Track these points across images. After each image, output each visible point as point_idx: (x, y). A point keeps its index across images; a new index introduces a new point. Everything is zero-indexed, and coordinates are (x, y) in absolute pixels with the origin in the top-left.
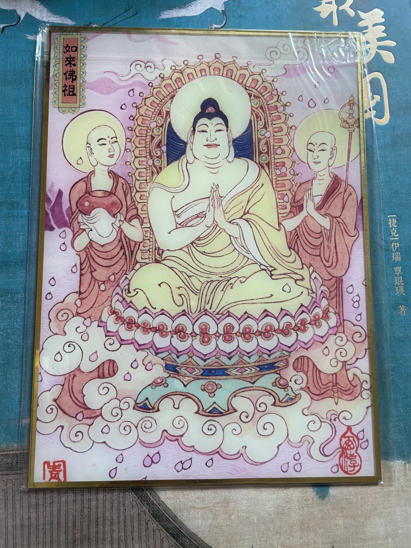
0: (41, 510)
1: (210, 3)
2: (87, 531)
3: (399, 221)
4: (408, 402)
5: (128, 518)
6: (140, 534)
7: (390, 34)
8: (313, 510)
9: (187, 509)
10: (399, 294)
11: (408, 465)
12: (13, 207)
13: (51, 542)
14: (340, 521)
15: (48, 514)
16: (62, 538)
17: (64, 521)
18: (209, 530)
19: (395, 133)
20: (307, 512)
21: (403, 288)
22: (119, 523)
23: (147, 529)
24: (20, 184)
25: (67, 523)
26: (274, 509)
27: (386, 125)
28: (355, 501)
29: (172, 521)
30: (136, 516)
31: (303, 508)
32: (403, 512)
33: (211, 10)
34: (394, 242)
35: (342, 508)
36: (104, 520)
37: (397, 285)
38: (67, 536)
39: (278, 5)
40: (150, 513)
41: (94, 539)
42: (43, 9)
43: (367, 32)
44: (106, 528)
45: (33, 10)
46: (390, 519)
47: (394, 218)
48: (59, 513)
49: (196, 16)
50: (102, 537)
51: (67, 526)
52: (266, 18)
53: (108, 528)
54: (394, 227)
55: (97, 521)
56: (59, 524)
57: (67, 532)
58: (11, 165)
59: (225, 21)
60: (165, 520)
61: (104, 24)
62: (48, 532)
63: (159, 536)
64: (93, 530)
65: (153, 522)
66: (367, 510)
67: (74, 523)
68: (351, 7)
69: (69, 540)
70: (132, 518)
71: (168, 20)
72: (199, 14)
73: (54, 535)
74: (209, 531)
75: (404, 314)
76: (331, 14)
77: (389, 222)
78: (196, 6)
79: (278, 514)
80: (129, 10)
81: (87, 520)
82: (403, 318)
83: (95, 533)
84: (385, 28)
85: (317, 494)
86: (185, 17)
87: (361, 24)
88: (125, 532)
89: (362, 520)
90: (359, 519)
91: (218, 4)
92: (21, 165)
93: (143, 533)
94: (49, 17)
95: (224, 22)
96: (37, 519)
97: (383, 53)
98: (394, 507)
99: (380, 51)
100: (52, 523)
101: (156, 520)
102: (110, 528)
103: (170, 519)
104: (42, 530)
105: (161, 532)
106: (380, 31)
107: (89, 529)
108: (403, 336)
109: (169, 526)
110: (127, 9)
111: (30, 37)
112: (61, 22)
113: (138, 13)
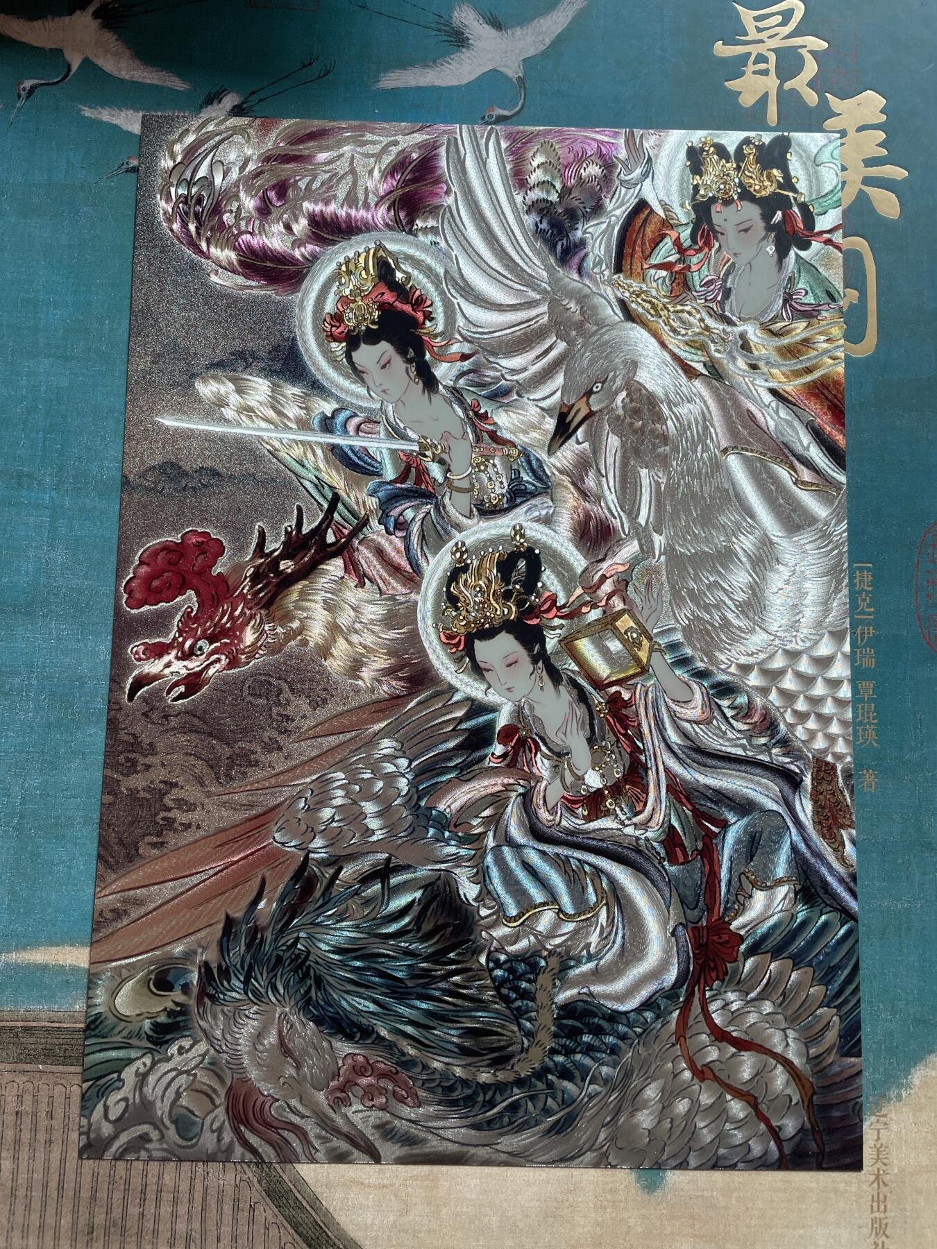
0: (24, 1155)
1: (491, 60)
2: (120, 1210)
3: (879, 578)
5: (212, 1192)
6: (234, 1229)
7: (895, 150)
8: (625, 1215)
9: (345, 1185)
10: (863, 743)
12: (20, 484)
13: (41, 1228)
15: (39, 1164)
16: (66, 1222)
18: (389, 1236)
19: (886, 377)
20: (612, 1219)
21: (874, 730)
22: (191, 1200)
23: (252, 1221)
24: (41, 435)
25: (78, 1190)
27: (868, 358)
28: (723, 1204)
29: (308, 1208)
30: (229, 1190)
31: (604, 1208)
32: (831, 1240)
33: (494, 75)
34: (863, 625)
35: (692, 1217)
36: (159, 1191)
37: (861, 724)
38: (75, 1218)
39: (645, 71)
40: (261, 1185)
41: (135, 1230)
42: (121, 51)
43: (843, 144)
44: (162, 1210)
45: (101, 52)
47: (868, 569)
48: (63, 1166)
49: (459, 87)
50: (152, 1228)
51: (77, 1196)
52: (616, 99)
53: (166, 1210)
54: (865, 590)
55: (143, 1192)
56: (61, 1188)
57: (76, 1208)
58: (24, 391)
59: (522, 101)
60: (292, 1204)
61: (253, 93)
62: (36, 1205)
63: (276, 1239)
64: (134, 1210)
65: (267, 1207)
66: (749, 1226)
67: (94, 1191)
68: (811, 84)
69: (80, 1226)
70: (221, 1192)
71: (395, 91)
72: (465, 82)
73: (48, 1213)
74: (389, 1239)
75: (873, 791)
76: (764, 99)
77: (855, 578)
78: (461, 64)
79: (546, 1216)
80: (310, 64)
81: (122, 1187)
82: (868, 798)
83: (137, 1217)
84: (884, 136)
85: (639, 1179)
87: (831, 124)
88: (203, 1221)
91: (509, 63)
92: (46, 391)
93: (243, 1229)
94: (134, 70)
95: (520, 104)
97: (875, 193)
98: (812, 1226)
99: (867, 189)
100: (45, 1187)
101: (273, 1202)
102: (170, 1210)
103: (305, 1204)
104: (24, 1201)
105: (282, 1230)
106: (873, 142)
107: (125, 1207)
108: (865, 840)
109: (300, 1219)
110: (306, 63)
111: (88, 113)
112: (160, 84)
113: (329, 72)
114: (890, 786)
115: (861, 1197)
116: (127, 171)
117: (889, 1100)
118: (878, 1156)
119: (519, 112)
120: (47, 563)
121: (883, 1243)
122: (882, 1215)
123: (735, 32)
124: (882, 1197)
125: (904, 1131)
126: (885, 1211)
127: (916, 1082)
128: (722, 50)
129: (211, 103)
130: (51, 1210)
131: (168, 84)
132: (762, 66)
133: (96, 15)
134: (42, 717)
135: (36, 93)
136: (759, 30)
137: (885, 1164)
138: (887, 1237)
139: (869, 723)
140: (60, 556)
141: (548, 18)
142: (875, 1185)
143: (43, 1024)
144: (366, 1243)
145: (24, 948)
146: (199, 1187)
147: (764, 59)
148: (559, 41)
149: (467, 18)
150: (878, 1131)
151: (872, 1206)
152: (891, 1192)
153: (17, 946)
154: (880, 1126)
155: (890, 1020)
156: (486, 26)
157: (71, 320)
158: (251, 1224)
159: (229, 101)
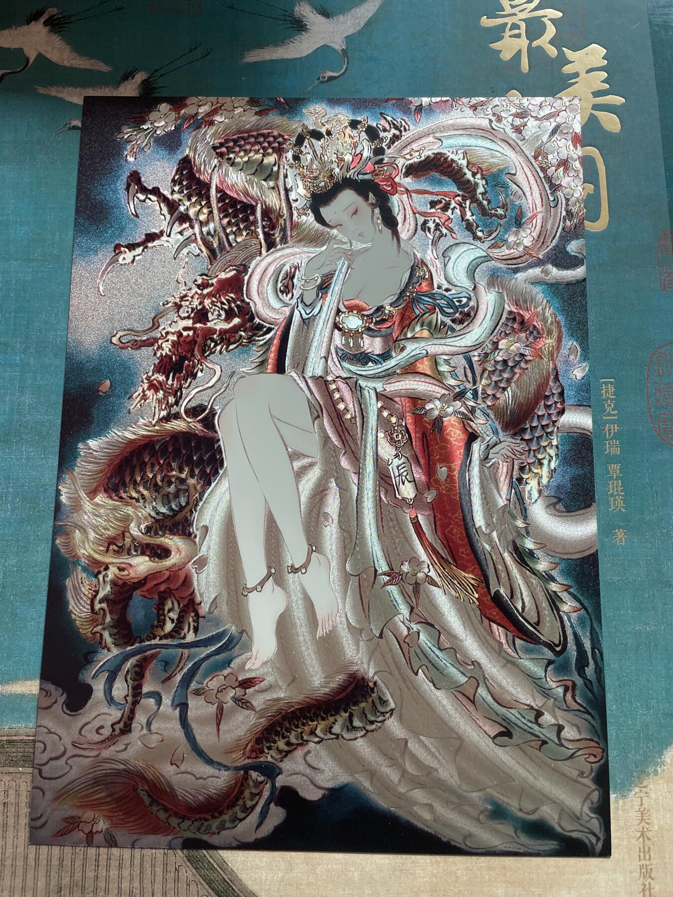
1: (323, 39)
2: (80, 874)
3: (620, 390)
5: (147, 859)
6: (165, 885)
7: (614, 84)
8: (454, 868)
10: (615, 509)
11: (621, 802)
13: (23, 889)
14: (500, 891)
16: (41, 884)
17: (45, 856)
18: (279, 889)
19: (617, 245)
20: (444, 871)
21: (622, 499)
22: (132, 865)
23: (177, 880)
24: (12, 315)
27: (603, 232)
29: (218, 869)
32: (610, 883)
34: (610, 423)
37: (612, 495)
38: (48, 880)
39: (432, 40)
41: (92, 889)
42: (63, 47)
43: (577, 82)
44: (112, 873)
45: (49, 48)
46: (587, 892)
47: (611, 383)
49: (301, 58)
50: (104, 888)
52: (413, 60)
53: (114, 873)
54: (610, 399)
55: (97, 860)
57: (48, 874)
59: (346, 65)
60: (206, 866)
61: (156, 71)
62: (20, 872)
63: (195, 893)
64: (91, 874)
65: (187, 869)
66: (547, 874)
68: (552, 42)
69: (51, 887)
71: (255, 64)
72: (304, 55)
73: (28, 878)
74: (279, 891)
75: (623, 544)
76: (519, 53)
77: (603, 390)
78: (301, 43)
80: (195, 49)
81: (82, 857)
82: (620, 550)
83: (93, 879)
84: (606, 75)
86: (283, 60)
87: (567, 69)
88: (141, 881)
90: (533, 889)
91: (336, 40)
92: (16, 284)
93: (170, 885)
94: (73, 60)
95: (344, 67)
97: (601, 115)
98: (595, 872)
99: (596, 113)
101: (192, 865)
102: (117, 873)
103: (216, 866)
104: (10, 869)
105: (199, 886)
106: (599, 79)
107: (84, 872)
108: (619, 580)
109: (212, 878)
110: (193, 48)
111: (41, 90)
112: (91, 68)
113: (209, 54)
114: (636, 540)
115: (631, 849)
116: (69, 129)
117: (648, 775)
118: (642, 817)
119: (344, 73)
120: (19, 405)
121: (650, 883)
122: (648, 863)
123: (495, 10)
124: (646, 849)
125: (661, 798)
126: (650, 859)
127: (668, 760)
128: (485, 22)
129: (127, 79)
130: (30, 876)
131: (97, 68)
132: (516, 32)
133: (46, 24)
134: (17, 515)
136: (512, 7)
137: (648, 824)
138: (652, 879)
140: (28, 399)
141: (362, 7)
142: (641, 840)
143: (22, 738)
145: (7, 683)
146: (138, 856)
147: (517, 27)
148: (369, 23)
149: (305, 11)
150: (641, 798)
151: (639, 856)
152: (653, 845)
154: (642, 795)
155: (645, 715)
156: (318, 15)
157: (32, 234)
158: (176, 882)
159: (140, 77)
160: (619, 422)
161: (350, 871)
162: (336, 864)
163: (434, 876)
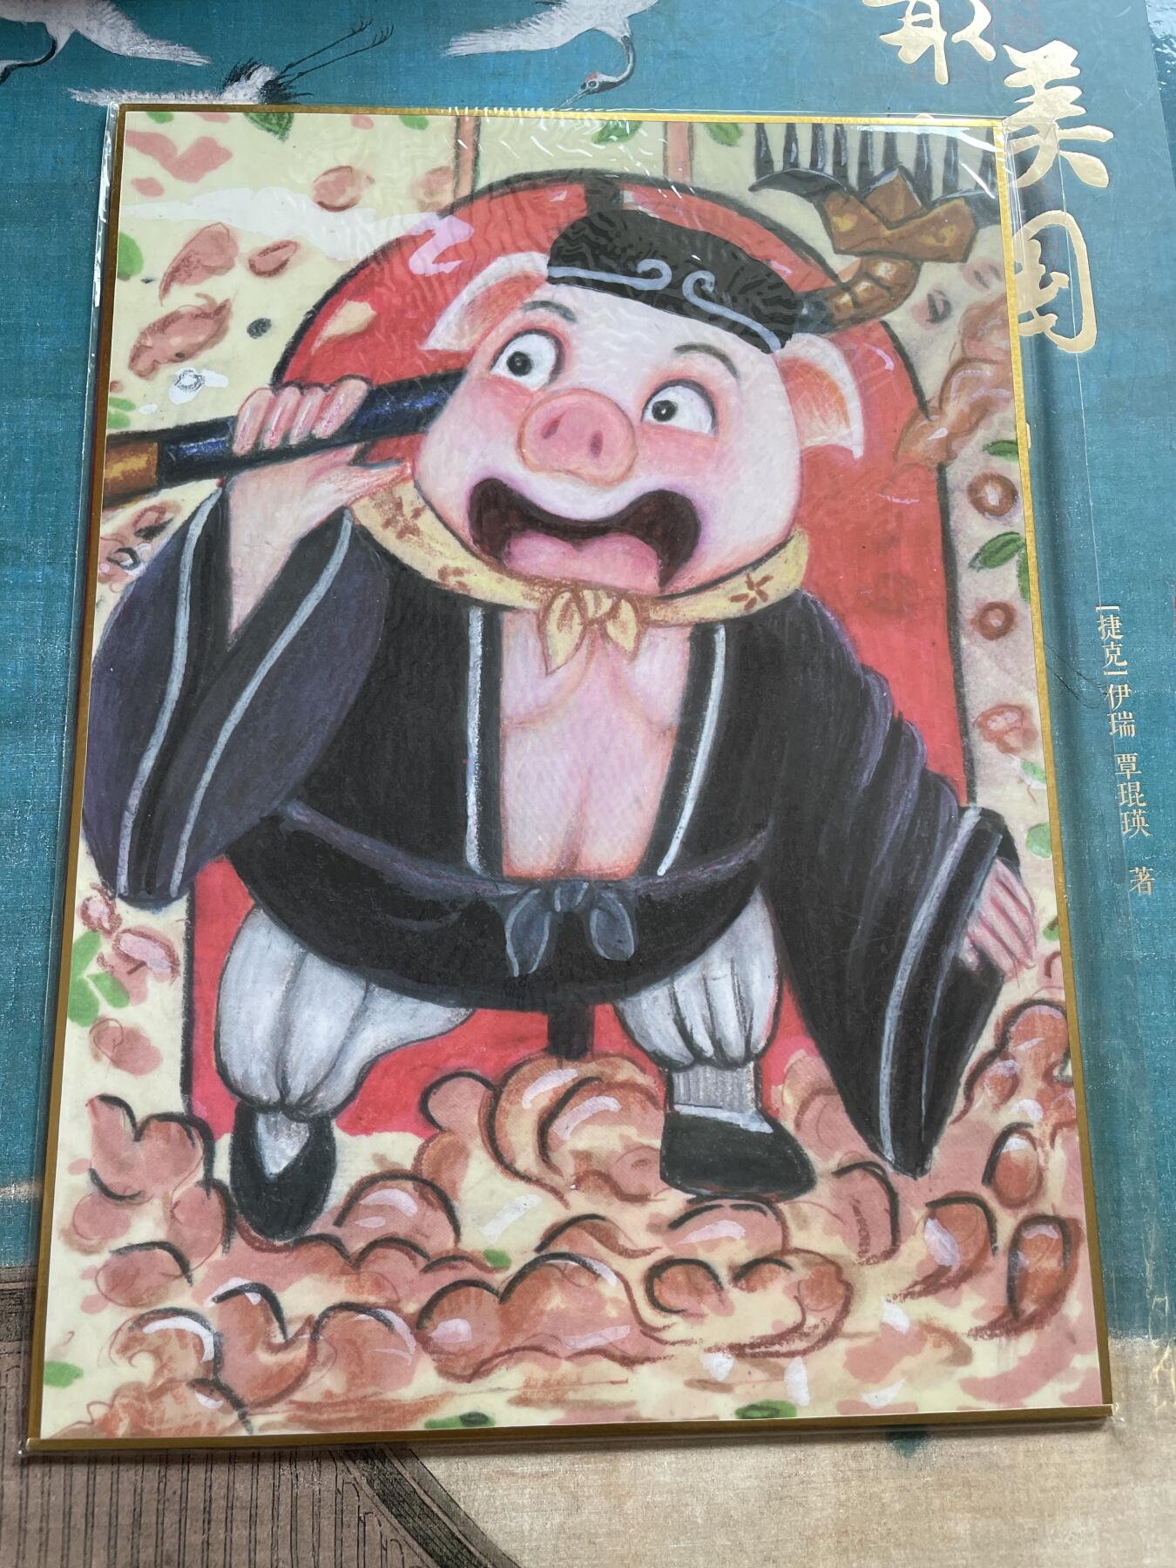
1: (589, 18)
2: (175, 1540)
3: (1129, 624)
4: (1165, 1158)
5: (304, 1502)
6: (339, 1552)
7: (1094, 108)
8: (877, 1488)
10: (1132, 833)
11: (1168, 1352)
14: (961, 1527)
17: (106, 1509)
18: (555, 1546)
19: (1112, 376)
20: (859, 1495)
21: (1142, 815)
22: (274, 1517)
23: (362, 1541)
24: (28, 495)
25: (114, 1515)
26: (756, 1483)
27: (1087, 354)
28: (1008, 1462)
29: (440, 1515)
30: (329, 1498)
31: (846, 1480)
32: (1156, 1500)
34: (1116, 683)
35: (967, 1483)
36: (230, 1508)
37: (1125, 808)
38: (112, 1556)
39: (781, 26)
40: (372, 1487)
42: (120, 22)
43: (1031, 103)
44: (236, 1533)
45: (94, 24)
46: (1116, 1520)
47: (1115, 614)
48: (91, 1482)
49: (551, 51)
51: (113, 1523)
52: (748, 59)
53: (240, 1533)
54: (1114, 640)
55: (207, 1511)
56: (89, 1515)
57: (112, 1543)
59: (630, 65)
60: (418, 1510)
61: (291, 66)
62: (56, 1541)
63: (397, 1562)
64: (194, 1539)
65: (382, 1518)
66: (1043, 1490)
67: (137, 1515)
68: (985, 35)
70: (317, 1502)
72: (558, 44)
73: (73, 1549)
74: (556, 1550)
75: (1149, 893)
76: (930, 52)
77: (1099, 625)
78: (551, 24)
79: (770, 1499)
80: (361, 30)
81: (177, 1507)
82: (1144, 903)
83: (199, 1547)
84: (1080, 92)
87: (1014, 81)
88: (293, 1546)
89: (1029, 1523)
90: (1020, 1520)
91: (612, 20)
92: (34, 441)
93: (350, 1551)
94: (137, 44)
95: (629, 68)
96: (24, 1498)
97: (1073, 158)
98: (1128, 1482)
99: (1066, 154)
100: (68, 1514)
101: (390, 1510)
102: (246, 1533)
103: (435, 1510)
105: (405, 1550)
106: (1066, 100)
107: (182, 1534)
108: (1145, 957)
109: (429, 1532)
110: (357, 28)
111: (79, 97)
112: (170, 59)
113: (386, 39)
114: (1170, 886)
119: (628, 78)
120: (43, 660)
129: (238, 80)
131: (182, 59)
134: (42, 863)
135: (12, 76)
139: (1135, 807)
144: (525, 1559)
146: (285, 1499)
147: (925, 8)
153: (15, 1176)
157: (66, 350)
158: (361, 1545)
159: (261, 76)
160: (1131, 680)
161: (687, 1505)
162: (661, 1493)
163: (841, 1505)
